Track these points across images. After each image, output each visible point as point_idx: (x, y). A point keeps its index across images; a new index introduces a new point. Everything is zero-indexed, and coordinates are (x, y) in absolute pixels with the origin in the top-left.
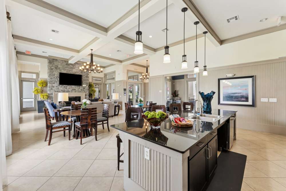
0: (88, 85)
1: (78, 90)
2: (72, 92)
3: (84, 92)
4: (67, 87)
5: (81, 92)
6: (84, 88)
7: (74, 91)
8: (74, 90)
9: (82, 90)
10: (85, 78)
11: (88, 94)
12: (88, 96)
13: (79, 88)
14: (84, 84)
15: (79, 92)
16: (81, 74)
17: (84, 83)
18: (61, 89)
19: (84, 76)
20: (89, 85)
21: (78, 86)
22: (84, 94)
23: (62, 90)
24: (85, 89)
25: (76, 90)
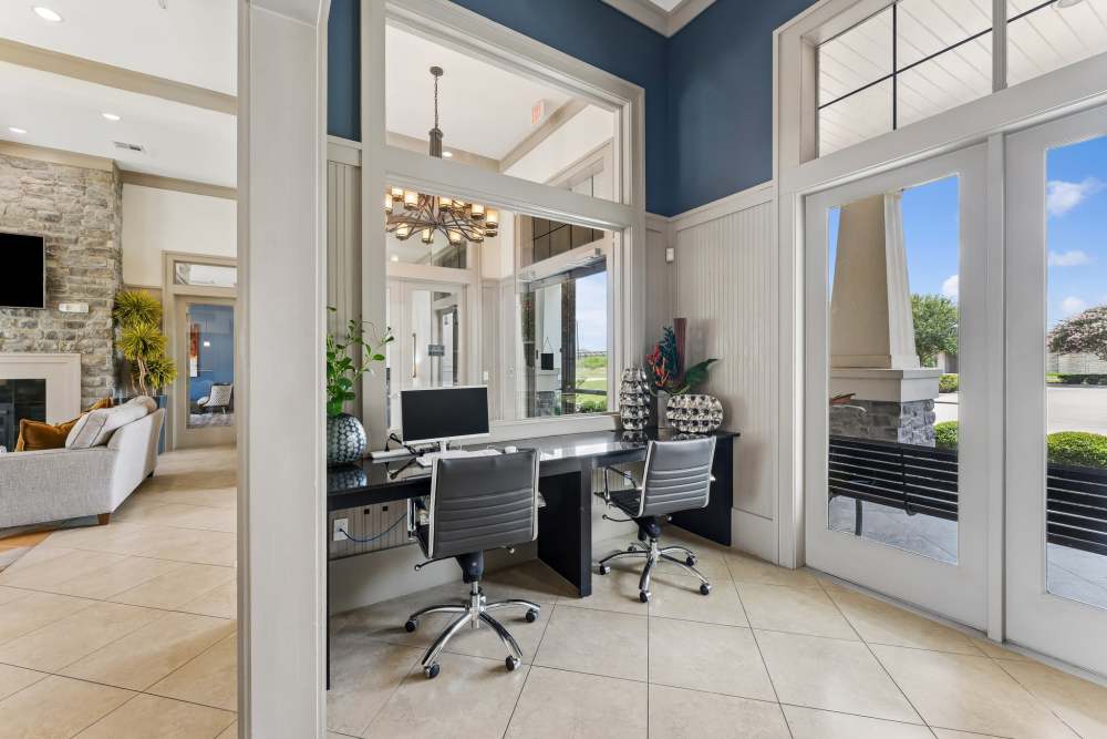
0: (110, 302)
1: (24, 337)
3: (77, 349)
5: (45, 349)
6: (71, 325)
9: (51, 336)
10: (84, 258)
11: (109, 365)
12: (110, 379)
13: (25, 324)
14: (69, 300)
15: (29, 349)
16: (39, 233)
17: (73, 291)
19: (72, 247)
20: (116, 307)
21: (22, 310)
22: (74, 362)
24: (78, 332)
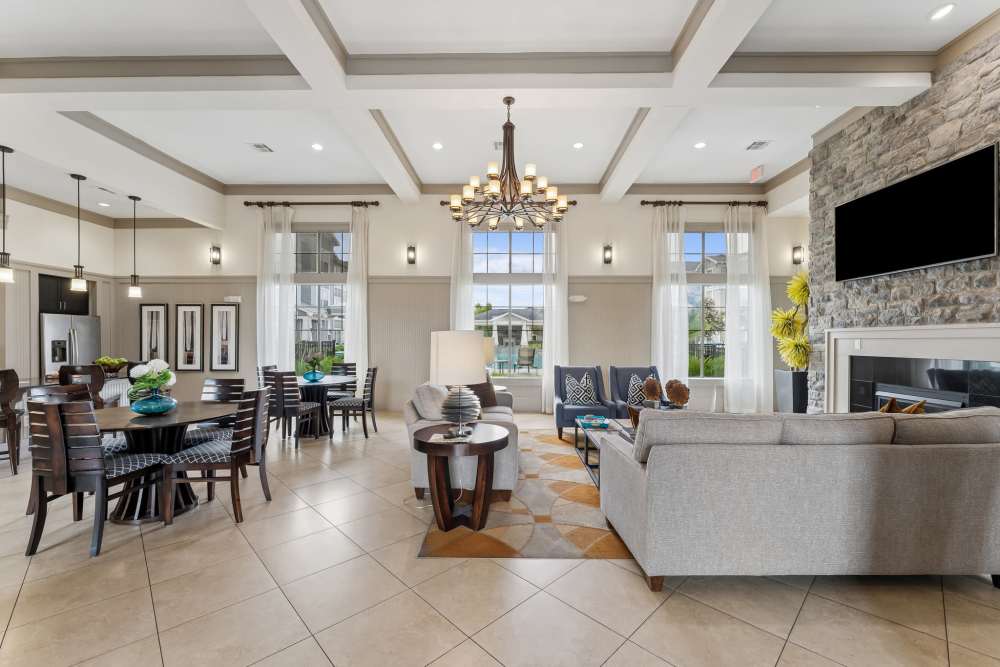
2: (922, 322)
4: (889, 287)
7: (938, 311)
8: (940, 302)
15: (985, 317)
18: (859, 305)
23: (863, 315)
25: (956, 301)
